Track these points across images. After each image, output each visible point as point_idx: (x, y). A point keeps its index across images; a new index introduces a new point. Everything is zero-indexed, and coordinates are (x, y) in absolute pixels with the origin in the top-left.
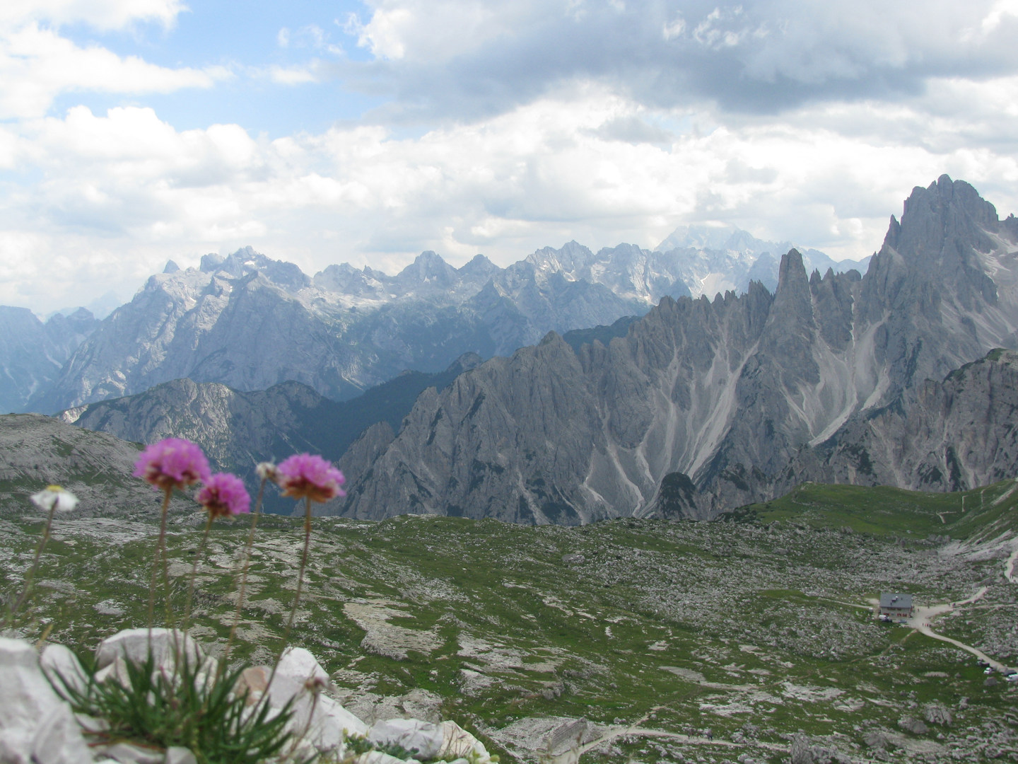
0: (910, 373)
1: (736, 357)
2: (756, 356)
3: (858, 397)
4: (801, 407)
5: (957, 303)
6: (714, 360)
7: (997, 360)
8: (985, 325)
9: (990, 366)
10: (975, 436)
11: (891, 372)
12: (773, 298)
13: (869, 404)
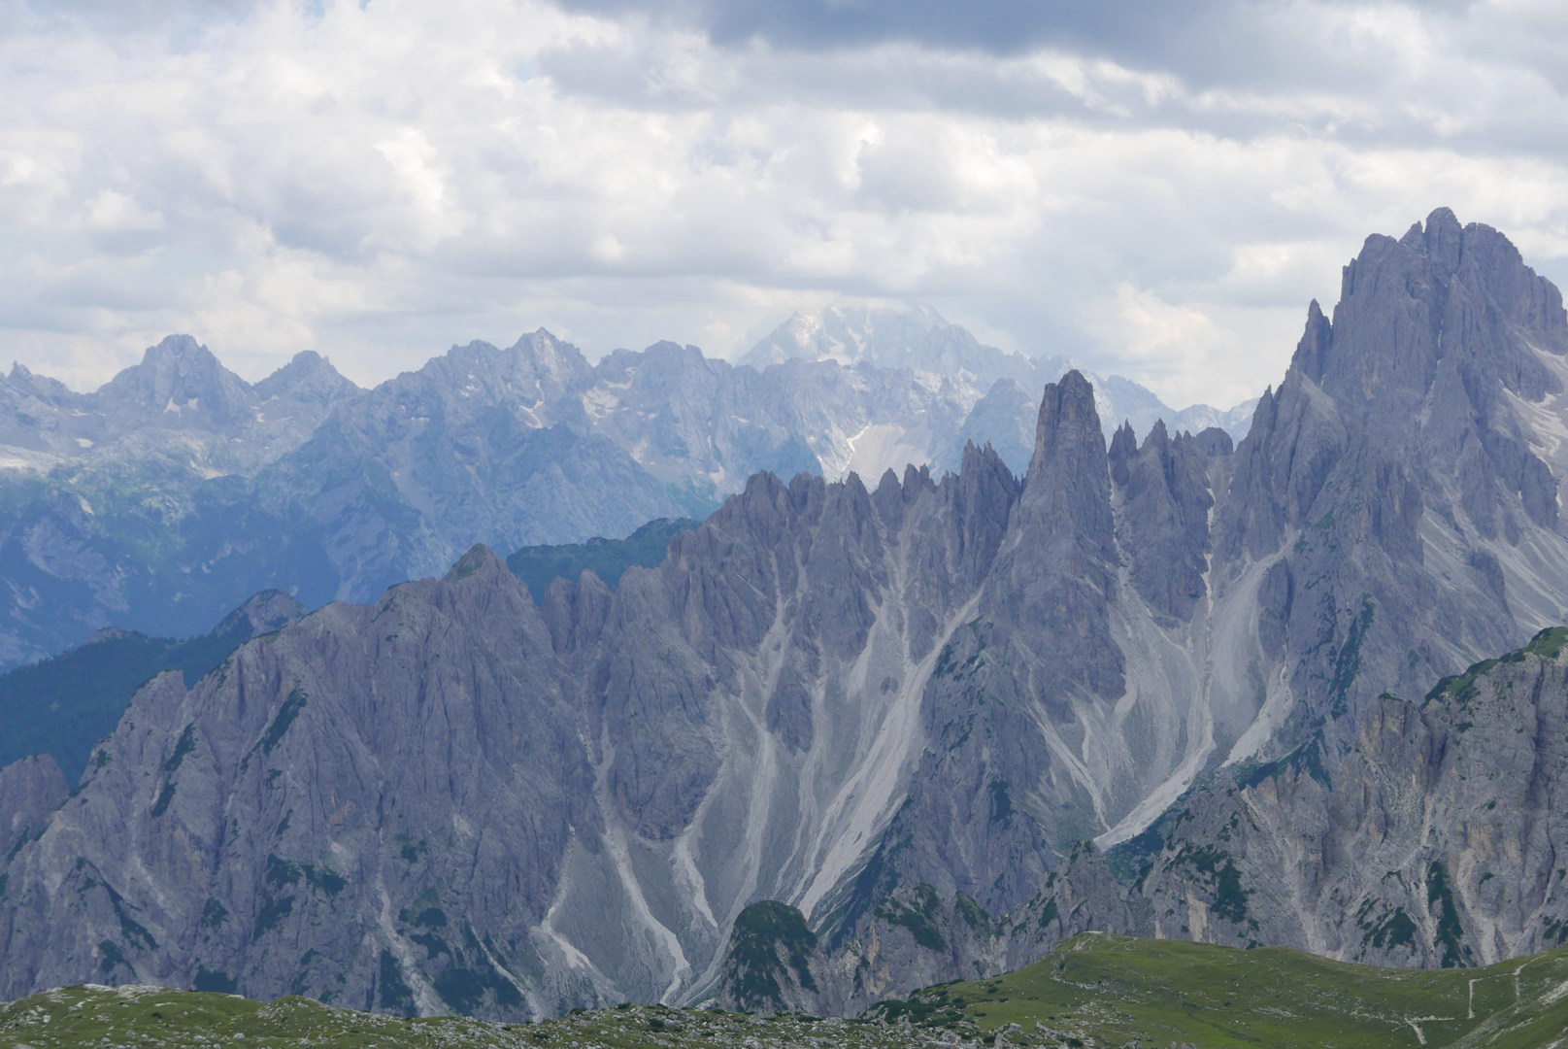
0: (1342, 682)
1: (927, 626)
2: (974, 625)
3: (1217, 735)
4: (1078, 753)
5: (1461, 518)
6: (872, 632)
7: (1556, 655)
8: (1526, 574)
9: (1538, 668)
10: (1498, 837)
11: (1296, 678)
12: (1018, 488)
13: (1243, 750)
